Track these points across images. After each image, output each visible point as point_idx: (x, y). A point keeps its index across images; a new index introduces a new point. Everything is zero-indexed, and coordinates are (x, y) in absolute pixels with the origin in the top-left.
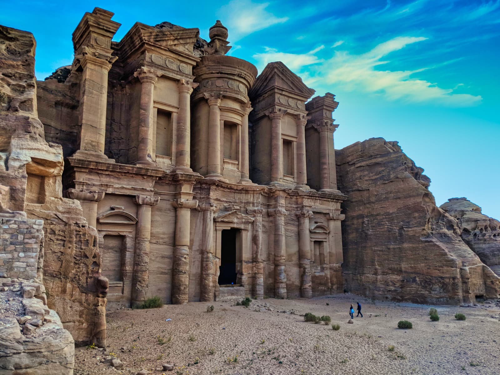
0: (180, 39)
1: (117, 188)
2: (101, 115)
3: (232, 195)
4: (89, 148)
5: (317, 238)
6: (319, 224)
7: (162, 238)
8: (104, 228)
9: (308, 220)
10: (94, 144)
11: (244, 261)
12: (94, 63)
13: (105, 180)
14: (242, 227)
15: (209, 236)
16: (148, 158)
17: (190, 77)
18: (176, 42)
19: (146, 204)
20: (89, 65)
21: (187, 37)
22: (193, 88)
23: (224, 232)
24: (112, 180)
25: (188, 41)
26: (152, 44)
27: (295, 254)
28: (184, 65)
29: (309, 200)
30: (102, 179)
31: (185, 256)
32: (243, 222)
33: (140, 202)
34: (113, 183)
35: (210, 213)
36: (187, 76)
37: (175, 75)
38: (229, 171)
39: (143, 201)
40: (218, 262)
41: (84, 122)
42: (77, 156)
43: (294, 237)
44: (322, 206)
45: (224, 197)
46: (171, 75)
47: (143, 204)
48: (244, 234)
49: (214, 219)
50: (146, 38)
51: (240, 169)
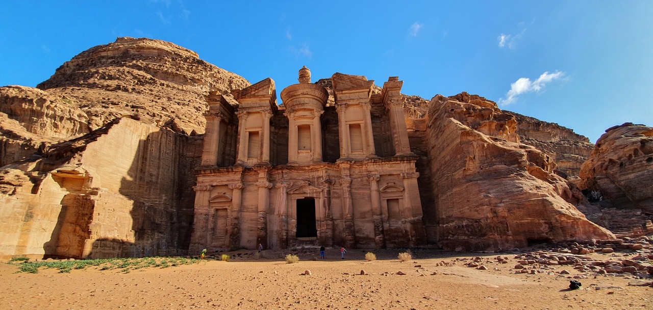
0: (259, 88)
1: (219, 182)
3: (307, 174)
5: (389, 197)
8: (213, 205)
9: (375, 183)
10: (207, 161)
11: (317, 221)
13: (212, 178)
14: (315, 195)
16: (239, 162)
18: (256, 91)
19: (236, 189)
24: (216, 178)
26: (240, 98)
27: (368, 212)
28: (262, 102)
29: (375, 166)
31: (262, 218)
32: (314, 192)
35: (283, 189)
36: (265, 107)
37: (256, 110)
38: (303, 158)
39: (232, 186)
40: (294, 222)
41: (204, 150)
44: (391, 169)
45: (300, 176)
46: (254, 110)
48: (316, 201)
49: (287, 192)
51: (312, 155)
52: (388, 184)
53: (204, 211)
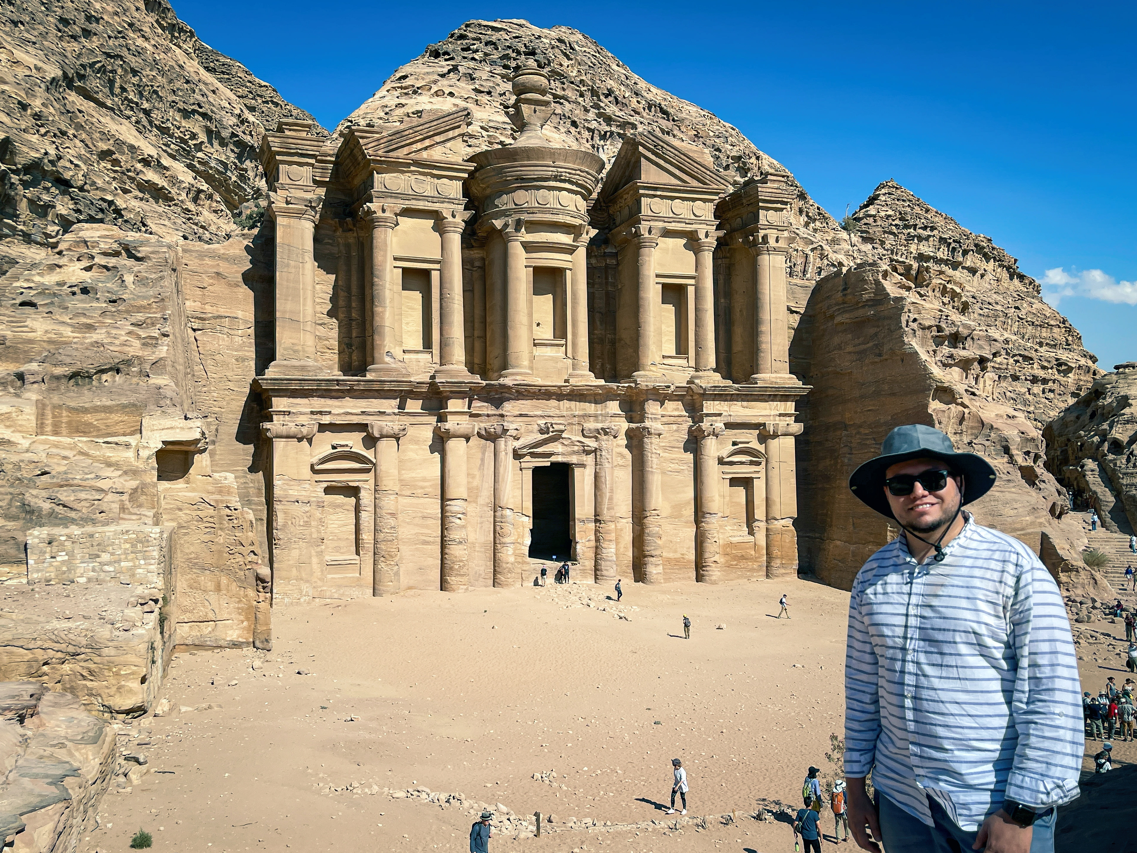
0: (435, 135)
1: (338, 414)
2: (305, 299)
3: (554, 404)
4: (290, 355)
5: (738, 473)
6: (740, 446)
7: (422, 488)
8: (323, 477)
9: (714, 441)
10: (296, 348)
11: (579, 520)
12: (288, 214)
13: (318, 403)
14: (574, 459)
15: (503, 480)
16: (387, 359)
17: (456, 202)
18: (427, 143)
19: (387, 437)
20: (280, 221)
21: (447, 128)
22: (463, 221)
23: (537, 471)
24: (329, 403)
25: (451, 134)
26: (383, 159)
27: (689, 503)
28: (445, 181)
29: (717, 403)
30: (312, 402)
31: (459, 516)
32: (574, 451)
33: (377, 434)
34: (330, 406)
35: (506, 442)
36: (451, 201)
37: (430, 204)
38: (546, 360)
39: (381, 431)
40: (528, 523)
41: (278, 315)
42: (271, 372)
43: (686, 472)
44: (748, 412)
45: (537, 407)
46: (421, 205)
47: (382, 436)
48: (577, 472)
49: (515, 451)
50: (370, 151)
51: (570, 355)
52: (734, 444)
53: (304, 493)
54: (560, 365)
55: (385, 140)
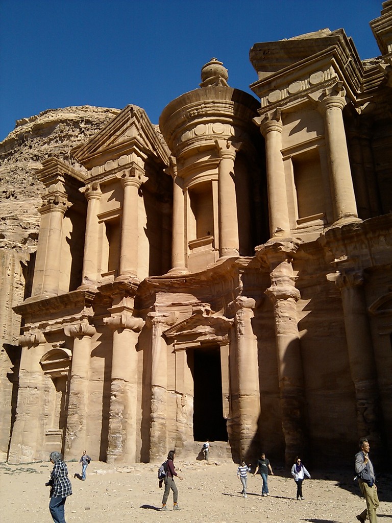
8: (47, 370)
10: (40, 287)
12: (45, 211)
17: (128, 166)
26: (87, 159)
36: (125, 167)
48: (223, 348)
49: (164, 334)
50: (80, 158)
51: (217, 246)
54: (209, 257)
55: (86, 148)
